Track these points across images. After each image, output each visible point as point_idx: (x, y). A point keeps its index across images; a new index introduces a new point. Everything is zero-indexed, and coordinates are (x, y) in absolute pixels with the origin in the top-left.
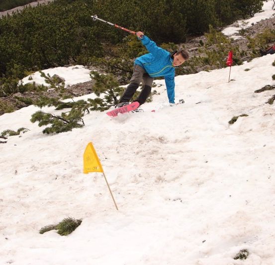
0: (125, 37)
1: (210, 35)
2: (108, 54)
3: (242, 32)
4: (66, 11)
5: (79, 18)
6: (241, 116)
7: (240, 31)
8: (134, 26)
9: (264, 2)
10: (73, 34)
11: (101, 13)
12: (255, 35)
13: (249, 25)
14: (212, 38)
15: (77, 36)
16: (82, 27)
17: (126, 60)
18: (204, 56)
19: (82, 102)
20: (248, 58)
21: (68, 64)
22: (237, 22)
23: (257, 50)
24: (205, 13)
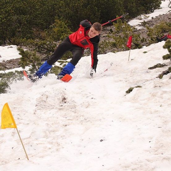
0: (51, 24)
1: (117, 24)
2: (37, 37)
3: (144, 24)
4: (6, 3)
5: (16, 8)
6: (136, 87)
7: (142, 23)
8: (59, 16)
9: (162, 1)
10: (9, 20)
11: (33, 5)
12: (154, 26)
13: (150, 18)
14: (119, 26)
15: (13, 22)
16: (17, 15)
17: (50, 42)
18: (112, 41)
19: (11, 73)
20: (147, 43)
21: (5, 44)
22: (141, 16)
23: (154, 38)
24: (115, 7)
